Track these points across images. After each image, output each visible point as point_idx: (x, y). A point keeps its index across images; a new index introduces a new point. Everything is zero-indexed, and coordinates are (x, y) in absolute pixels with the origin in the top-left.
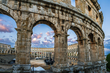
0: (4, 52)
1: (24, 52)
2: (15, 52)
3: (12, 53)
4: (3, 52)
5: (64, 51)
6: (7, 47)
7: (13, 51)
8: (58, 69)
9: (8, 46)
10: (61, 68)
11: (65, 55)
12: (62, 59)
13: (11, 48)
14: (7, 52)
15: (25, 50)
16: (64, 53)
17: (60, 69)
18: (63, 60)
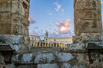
0: (34, 45)
1: (7, 12)
2: (45, 44)
3: (42, 46)
4: (32, 44)
5: (92, 6)
6: (36, 39)
7: (43, 43)
8: (78, 44)
9: (37, 37)
10: (85, 42)
11: (95, 15)
12: (87, 23)
13: (40, 39)
14: (37, 44)
15: (7, 7)
16: (90, 9)
17: (83, 44)
18: (91, 25)
